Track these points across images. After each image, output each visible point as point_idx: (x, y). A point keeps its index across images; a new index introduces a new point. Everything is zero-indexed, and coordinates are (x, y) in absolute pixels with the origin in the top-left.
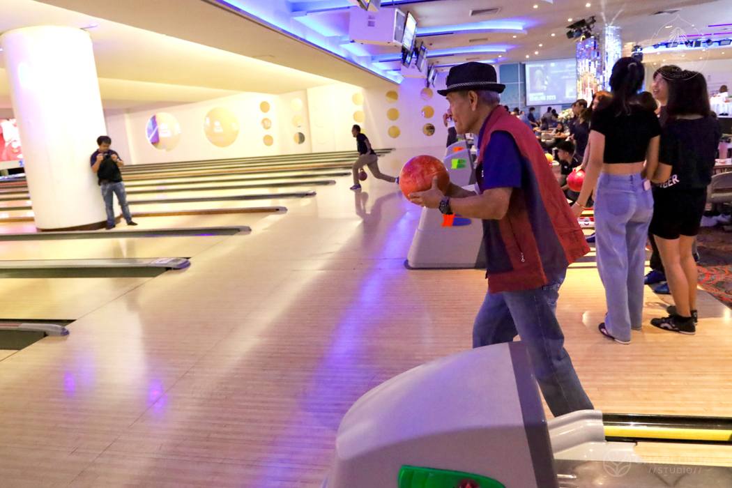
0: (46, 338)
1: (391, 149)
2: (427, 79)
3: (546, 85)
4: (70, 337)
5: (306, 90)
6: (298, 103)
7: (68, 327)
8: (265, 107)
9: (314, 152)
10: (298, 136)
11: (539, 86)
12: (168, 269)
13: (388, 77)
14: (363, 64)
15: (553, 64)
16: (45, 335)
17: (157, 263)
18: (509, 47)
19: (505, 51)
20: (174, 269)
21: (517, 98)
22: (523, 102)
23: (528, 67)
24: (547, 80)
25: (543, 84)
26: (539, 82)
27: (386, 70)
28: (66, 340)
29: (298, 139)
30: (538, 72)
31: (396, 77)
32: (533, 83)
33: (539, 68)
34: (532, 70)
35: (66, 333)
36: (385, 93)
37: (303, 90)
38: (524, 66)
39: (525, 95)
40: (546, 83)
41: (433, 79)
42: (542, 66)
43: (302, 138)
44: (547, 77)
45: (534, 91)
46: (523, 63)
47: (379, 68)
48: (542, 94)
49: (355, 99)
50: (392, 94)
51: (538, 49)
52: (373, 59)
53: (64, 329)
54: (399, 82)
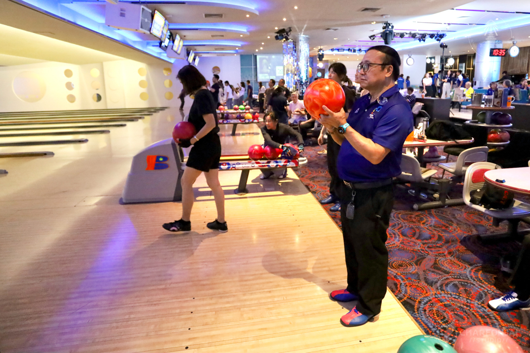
1: (166, 108)
5: (102, 63)
6: (95, 72)
8: (68, 73)
9: (109, 108)
10: (96, 96)
11: (265, 70)
15: (273, 57)
18: (242, 43)
19: (240, 45)
21: (251, 77)
22: (255, 79)
23: (258, 57)
24: (270, 66)
26: (265, 67)
27: (161, 53)
29: (96, 99)
30: (265, 61)
32: (261, 68)
33: (265, 58)
34: (261, 60)
36: (163, 69)
37: (99, 62)
38: (256, 56)
39: (257, 75)
40: (269, 68)
42: (267, 57)
43: (99, 98)
44: (270, 64)
45: (262, 73)
46: (255, 54)
47: (152, 50)
48: (267, 75)
49: (140, 71)
51: (262, 46)
52: (147, 44)
54: (172, 62)
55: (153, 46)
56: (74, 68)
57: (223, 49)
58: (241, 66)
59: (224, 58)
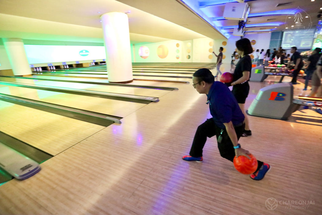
0: (114, 123)
3: (292, 41)
4: (122, 125)
6: (189, 44)
8: (178, 45)
9: (193, 62)
11: (288, 41)
12: (152, 101)
13: (225, 36)
14: (218, 30)
16: (114, 122)
17: (148, 99)
20: (154, 102)
23: (285, 33)
24: (293, 39)
25: (291, 40)
26: (288, 39)
27: (225, 33)
28: (120, 125)
29: (188, 58)
30: (289, 35)
31: (227, 36)
32: (286, 40)
33: (289, 33)
34: (287, 34)
35: (120, 123)
36: (222, 42)
38: (283, 33)
43: (189, 57)
44: (293, 37)
45: (285, 43)
46: (282, 31)
47: (223, 31)
48: (289, 45)
49: (210, 44)
52: (221, 28)
53: (120, 121)
54: (228, 38)
55: (225, 29)
56: (180, 43)
57: (265, 29)
58: (271, 39)
59: (260, 35)
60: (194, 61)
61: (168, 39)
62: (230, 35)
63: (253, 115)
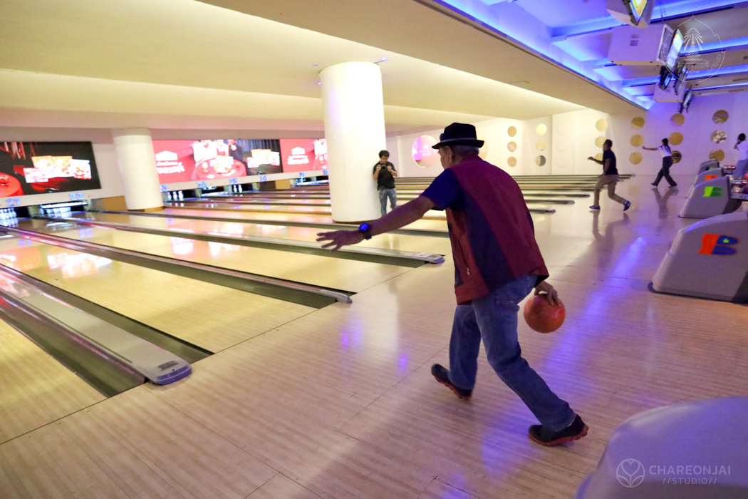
0: (337, 303)
2: (682, 104)
4: (353, 305)
5: (551, 116)
6: (542, 128)
7: (352, 297)
8: (512, 131)
9: (553, 174)
10: (539, 159)
12: (427, 262)
14: (614, 89)
16: (336, 301)
17: (418, 256)
20: (432, 263)
27: (636, 96)
28: (349, 307)
29: (539, 162)
31: (644, 102)
35: (350, 302)
36: (632, 119)
37: (547, 115)
41: (688, 104)
43: (543, 161)
47: (629, 92)
49: (599, 125)
50: (639, 121)
52: (624, 84)
53: (349, 299)
54: (647, 108)
55: (633, 86)
56: (519, 125)
60: (556, 171)
61: (486, 117)
62: (652, 99)
63: (663, 291)
